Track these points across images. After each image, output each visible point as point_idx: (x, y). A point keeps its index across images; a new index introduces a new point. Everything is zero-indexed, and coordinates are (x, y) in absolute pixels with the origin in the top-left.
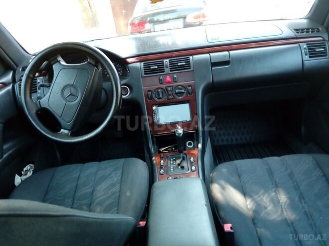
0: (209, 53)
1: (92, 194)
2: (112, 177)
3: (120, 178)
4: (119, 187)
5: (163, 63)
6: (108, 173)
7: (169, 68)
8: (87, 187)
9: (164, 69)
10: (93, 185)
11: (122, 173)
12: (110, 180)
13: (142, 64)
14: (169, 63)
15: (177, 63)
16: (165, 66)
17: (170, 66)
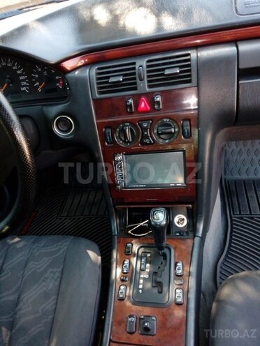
0: (235, 42)
1: (17, 306)
2: (47, 278)
3: (57, 283)
4: (54, 302)
5: (134, 68)
6: (42, 269)
7: (146, 79)
8: (11, 292)
9: (135, 83)
10: (19, 287)
11: (62, 273)
12: (43, 284)
13: (94, 70)
14: (145, 69)
15: (163, 69)
16: (137, 76)
17: (148, 77)
